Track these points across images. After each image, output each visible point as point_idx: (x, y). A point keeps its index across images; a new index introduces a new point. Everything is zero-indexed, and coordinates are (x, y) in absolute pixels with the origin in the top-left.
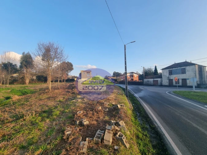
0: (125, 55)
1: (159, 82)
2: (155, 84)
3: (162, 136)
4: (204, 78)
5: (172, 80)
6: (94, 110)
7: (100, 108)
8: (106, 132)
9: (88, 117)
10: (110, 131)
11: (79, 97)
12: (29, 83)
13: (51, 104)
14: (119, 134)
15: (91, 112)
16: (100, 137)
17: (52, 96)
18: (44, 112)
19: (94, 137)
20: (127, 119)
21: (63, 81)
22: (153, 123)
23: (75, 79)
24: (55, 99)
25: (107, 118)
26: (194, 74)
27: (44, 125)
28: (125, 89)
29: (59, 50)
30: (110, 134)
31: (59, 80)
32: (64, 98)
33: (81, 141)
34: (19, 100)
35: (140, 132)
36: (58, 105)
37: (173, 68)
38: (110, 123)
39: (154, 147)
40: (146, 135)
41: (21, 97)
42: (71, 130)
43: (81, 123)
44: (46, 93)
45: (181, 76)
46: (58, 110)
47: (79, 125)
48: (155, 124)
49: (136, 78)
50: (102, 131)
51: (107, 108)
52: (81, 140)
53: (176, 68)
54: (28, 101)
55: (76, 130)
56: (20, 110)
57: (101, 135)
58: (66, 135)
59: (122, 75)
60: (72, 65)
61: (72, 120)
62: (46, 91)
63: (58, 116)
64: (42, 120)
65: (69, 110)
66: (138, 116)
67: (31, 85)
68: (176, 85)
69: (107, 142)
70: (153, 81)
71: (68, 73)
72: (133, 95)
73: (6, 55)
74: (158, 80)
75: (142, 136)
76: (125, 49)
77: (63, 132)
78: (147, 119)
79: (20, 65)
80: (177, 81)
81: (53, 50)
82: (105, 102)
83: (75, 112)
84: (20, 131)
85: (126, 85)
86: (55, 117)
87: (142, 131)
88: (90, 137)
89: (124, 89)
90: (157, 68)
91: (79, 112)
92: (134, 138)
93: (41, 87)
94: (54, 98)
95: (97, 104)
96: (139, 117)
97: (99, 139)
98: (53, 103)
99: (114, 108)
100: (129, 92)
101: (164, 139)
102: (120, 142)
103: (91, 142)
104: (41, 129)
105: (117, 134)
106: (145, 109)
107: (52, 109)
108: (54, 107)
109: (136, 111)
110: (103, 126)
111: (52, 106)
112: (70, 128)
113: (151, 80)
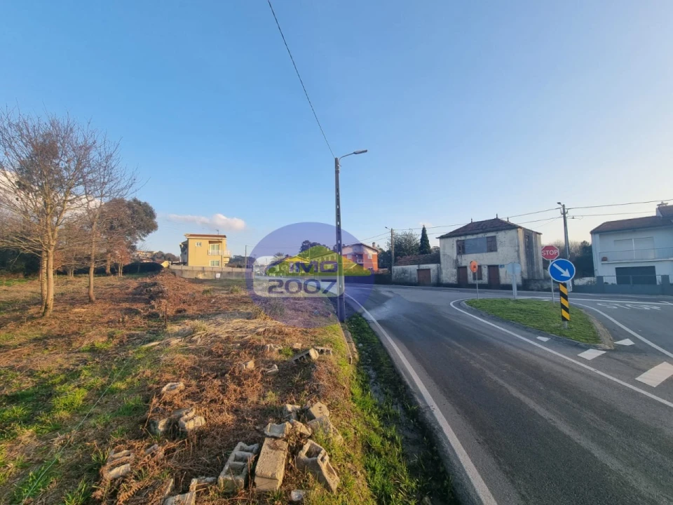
0: (337, 190)
1: (433, 274)
2: (423, 281)
3: (436, 436)
4: (538, 264)
5: (465, 268)
6: (227, 375)
7: (251, 365)
8: (265, 448)
9: (204, 403)
10: (279, 442)
11: (176, 328)
13: (50, 362)
14: (306, 447)
15: (215, 381)
16: (243, 467)
17: (56, 330)
18: (14, 399)
19: (222, 470)
20: (337, 394)
21: (114, 271)
22: (413, 398)
23: (165, 264)
24: (70, 344)
25: (272, 398)
26: (516, 253)
29: (93, 154)
30: (278, 452)
31: (93, 266)
32: (111, 336)
33: (171, 495)
35: (375, 430)
37: (466, 235)
38: (281, 412)
39: (413, 471)
40: (392, 439)
42: (132, 456)
43: (174, 426)
44: (32, 318)
45: (486, 259)
46: (79, 387)
47: (166, 433)
48: (419, 400)
50: (251, 447)
51: (274, 362)
52: (168, 490)
53: (475, 237)
55: (153, 455)
57: (246, 461)
58: (108, 483)
60: (150, 213)
61: (138, 419)
62: (33, 310)
63: (77, 410)
65: (129, 380)
66: (372, 380)
68: (475, 282)
69: (267, 481)
70: (416, 272)
71: (135, 240)
72: (360, 315)
74: (429, 269)
75: (382, 444)
76: (337, 172)
77: (94, 471)
78: (397, 389)
80: (475, 270)
81: (71, 154)
82: (268, 342)
83: (155, 386)
86: (64, 414)
87: (383, 426)
88: (207, 476)
90: (427, 232)
91: (169, 384)
92: (358, 454)
93: (6, 296)
94: (66, 338)
95: (242, 353)
96: (375, 382)
97: (239, 474)
98: (59, 360)
99: (296, 360)
101: (439, 443)
102: (309, 474)
103: (207, 492)
105: (301, 447)
106: (392, 355)
107: (54, 385)
108: (62, 377)
109: (366, 364)
110: (257, 427)
111: (54, 372)
112: (125, 451)
113: (413, 268)
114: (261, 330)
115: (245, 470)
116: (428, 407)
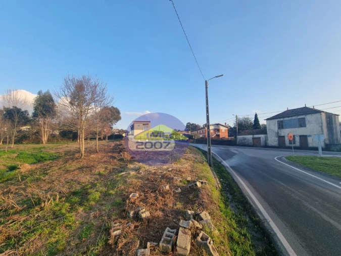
0: (207, 97)
1: (262, 140)
2: (256, 144)
3: (272, 238)
4: (337, 134)
5: (284, 137)
6: (157, 192)
7: (167, 187)
8: (180, 233)
9: (148, 205)
10: (187, 231)
11: (132, 166)
12: (48, 141)
13: (85, 179)
14: (201, 235)
15: (152, 194)
17: (85, 165)
18: (75, 194)
19: (160, 240)
20: (212, 207)
21: (104, 139)
22: (256, 213)
23: (124, 135)
24: (91, 171)
25: (179, 206)
26: (320, 129)
27: (75, 218)
28: (206, 152)
30: (187, 235)
31: (98, 137)
32: (106, 168)
33: (139, 248)
34: (31, 173)
35: (234, 229)
36: (96, 182)
37: (284, 117)
38: (185, 214)
40: (245, 235)
41: (34, 167)
42: (121, 227)
43: (137, 216)
44: (77, 159)
45: (298, 131)
46: (97, 191)
47: (134, 217)
48: (259, 215)
49: (223, 133)
50: (173, 231)
51: (178, 187)
52: (138, 246)
53: (290, 118)
54: (47, 174)
55: (130, 227)
56: (34, 190)
57: (171, 237)
58: (113, 237)
59: (202, 129)
60: (118, 112)
61: (122, 210)
62: (77, 155)
63: (97, 202)
64: (72, 209)
65: (115, 190)
66: (230, 200)
67: (51, 145)
68: (291, 145)
69: (183, 250)
70: (251, 139)
71: (112, 124)
72: (220, 163)
73: (10, 95)
74: (260, 138)
75: (239, 237)
77: (107, 231)
78: (245, 206)
79: (33, 111)
80: (291, 139)
81: (90, 89)
82: (175, 176)
83: (126, 194)
84: (34, 230)
85: (209, 146)
86: (93, 203)
87: (239, 227)
88: (154, 241)
89: (204, 153)
90: (258, 117)
91: (132, 194)
92: (226, 241)
93: (67, 149)
94: (89, 168)
95: (162, 181)
96: (232, 202)
97: (169, 244)
98: (88, 178)
99: (190, 187)
100: (213, 157)
101: (275, 243)
102: (204, 250)
103: (154, 250)
104: (70, 225)
105: (198, 235)
106: (241, 187)
107: (87, 189)
108: (90, 185)
109: (225, 191)
110: (174, 220)
111: (87, 183)
112: (118, 224)
113: (250, 137)
114: (170, 169)
115: (171, 242)
116: (266, 219)
